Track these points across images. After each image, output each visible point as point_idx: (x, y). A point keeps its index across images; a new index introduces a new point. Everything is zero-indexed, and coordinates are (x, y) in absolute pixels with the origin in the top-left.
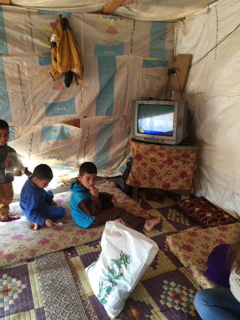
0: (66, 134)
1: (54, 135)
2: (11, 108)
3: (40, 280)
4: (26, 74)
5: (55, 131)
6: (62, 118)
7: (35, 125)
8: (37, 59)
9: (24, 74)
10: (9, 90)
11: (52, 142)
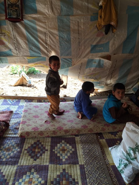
0: (102, 64)
1: (95, 65)
2: (72, 48)
3: (82, 148)
4: (82, 27)
5: (95, 62)
6: (100, 54)
7: (83, 58)
8: (89, 17)
9: (81, 27)
10: (72, 37)
11: (92, 69)
